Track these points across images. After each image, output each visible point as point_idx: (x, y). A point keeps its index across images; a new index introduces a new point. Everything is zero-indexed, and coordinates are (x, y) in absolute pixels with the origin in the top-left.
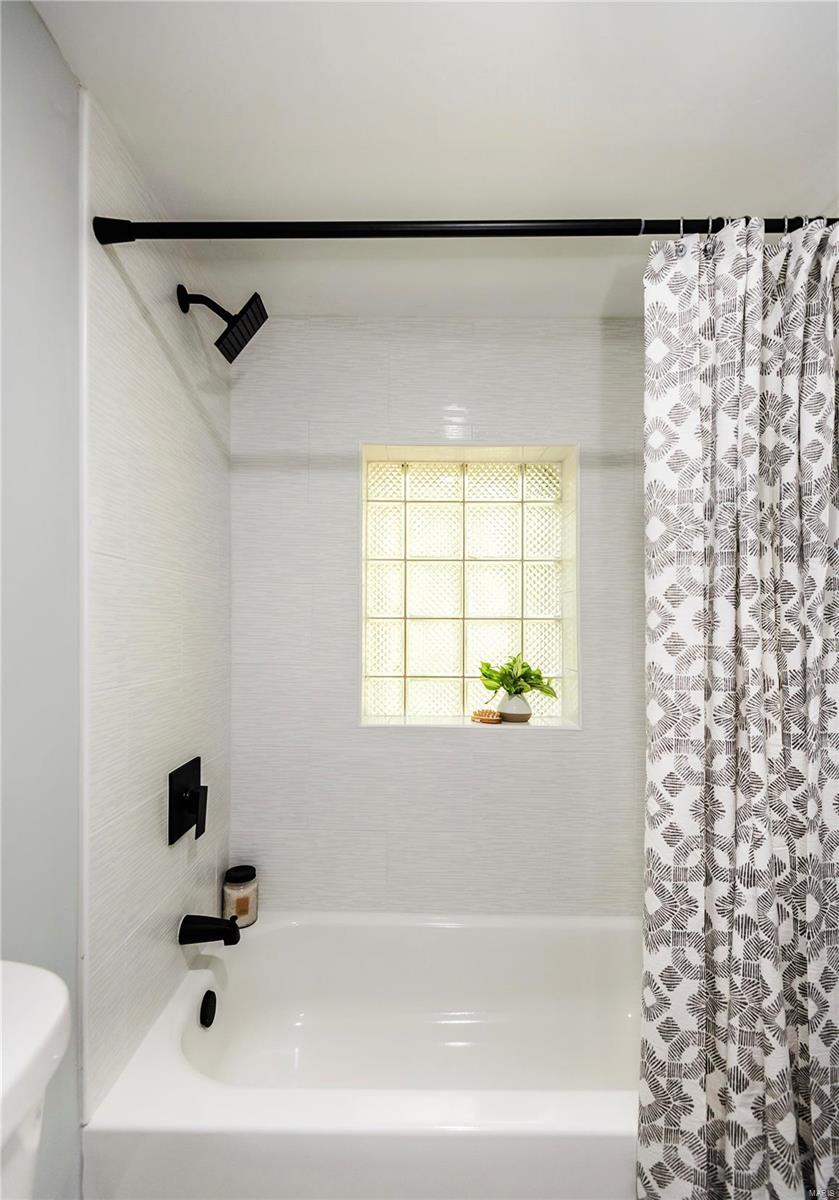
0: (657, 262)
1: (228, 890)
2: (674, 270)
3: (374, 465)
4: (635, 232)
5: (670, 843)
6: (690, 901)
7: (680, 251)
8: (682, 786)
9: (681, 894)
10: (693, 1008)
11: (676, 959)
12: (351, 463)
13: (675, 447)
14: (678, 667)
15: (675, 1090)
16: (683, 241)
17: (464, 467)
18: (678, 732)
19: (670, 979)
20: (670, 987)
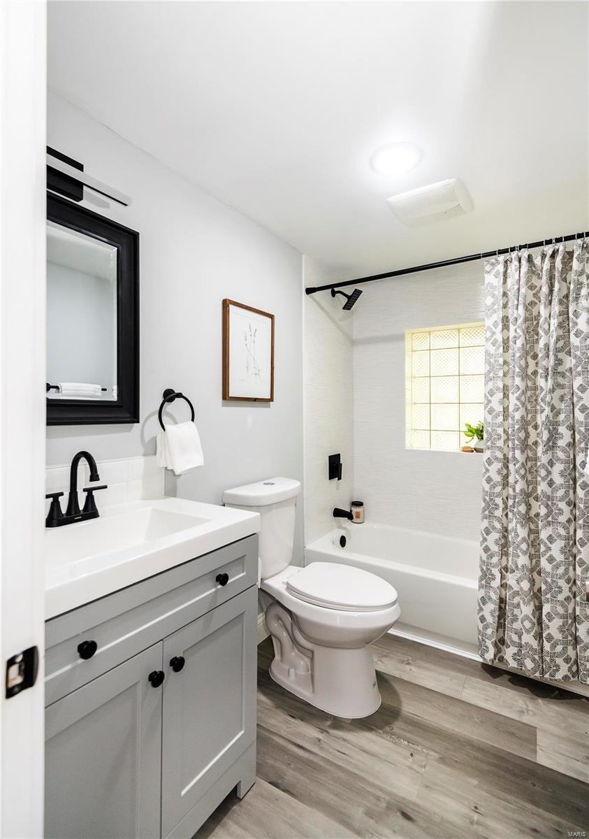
0: (488, 268)
1: (352, 508)
2: (496, 269)
3: (415, 335)
4: (480, 258)
5: (488, 483)
6: (496, 505)
7: (498, 262)
8: (493, 463)
9: (492, 502)
10: (496, 542)
11: (490, 525)
12: (401, 338)
13: (494, 337)
14: (492, 419)
15: (489, 572)
16: (499, 259)
17: (459, 330)
18: (492, 443)
19: (487, 531)
20: (487, 534)
